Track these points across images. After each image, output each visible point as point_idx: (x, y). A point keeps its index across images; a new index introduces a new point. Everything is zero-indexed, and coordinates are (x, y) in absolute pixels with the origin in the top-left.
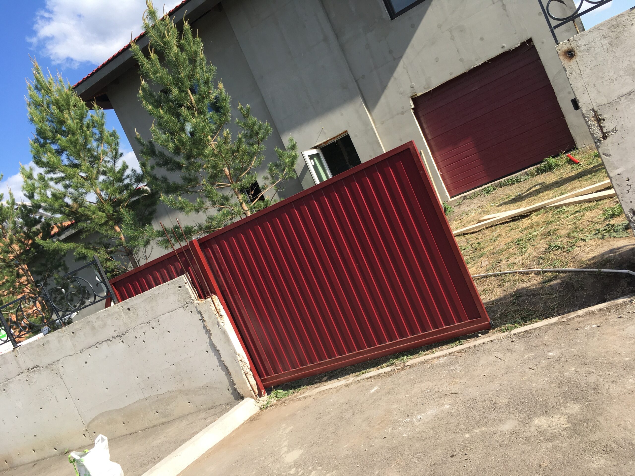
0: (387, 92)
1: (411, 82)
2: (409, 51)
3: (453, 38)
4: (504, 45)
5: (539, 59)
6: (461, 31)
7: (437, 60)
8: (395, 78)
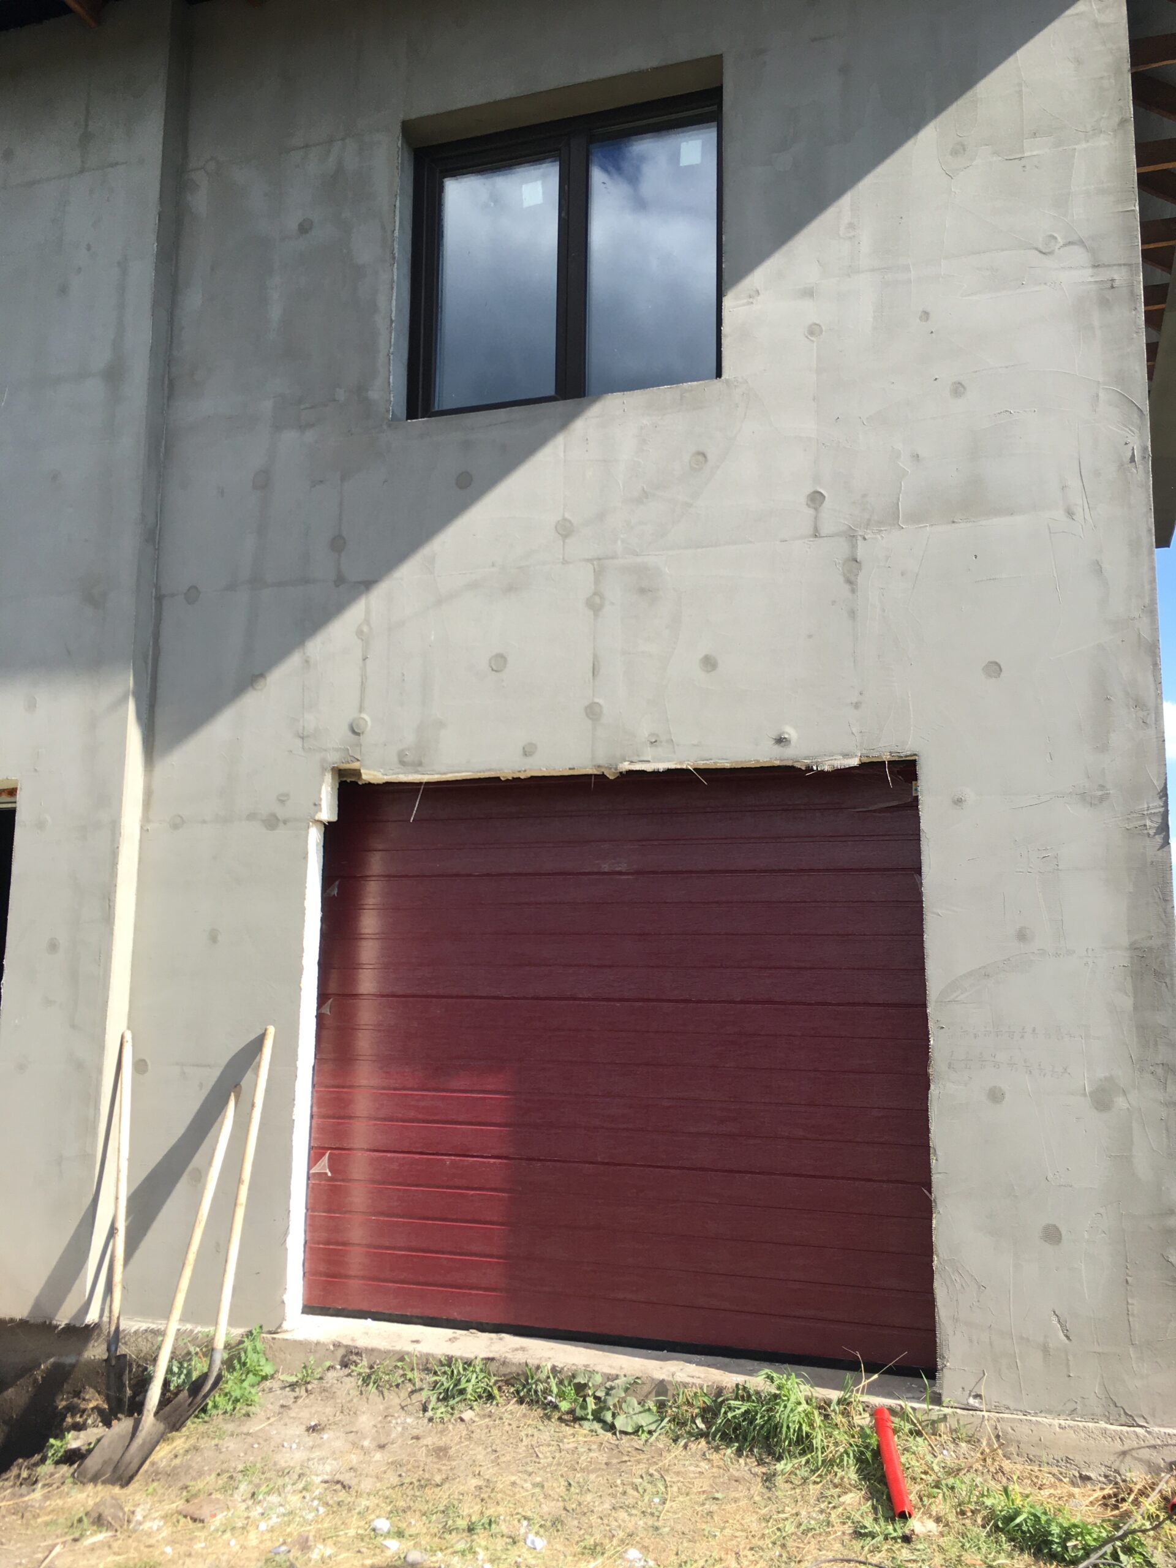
0: (251, 701)
1: (361, 709)
2: (408, 573)
3: (595, 603)
4: (791, 732)
5: (917, 869)
6: (642, 591)
7: (499, 663)
8: (307, 662)
